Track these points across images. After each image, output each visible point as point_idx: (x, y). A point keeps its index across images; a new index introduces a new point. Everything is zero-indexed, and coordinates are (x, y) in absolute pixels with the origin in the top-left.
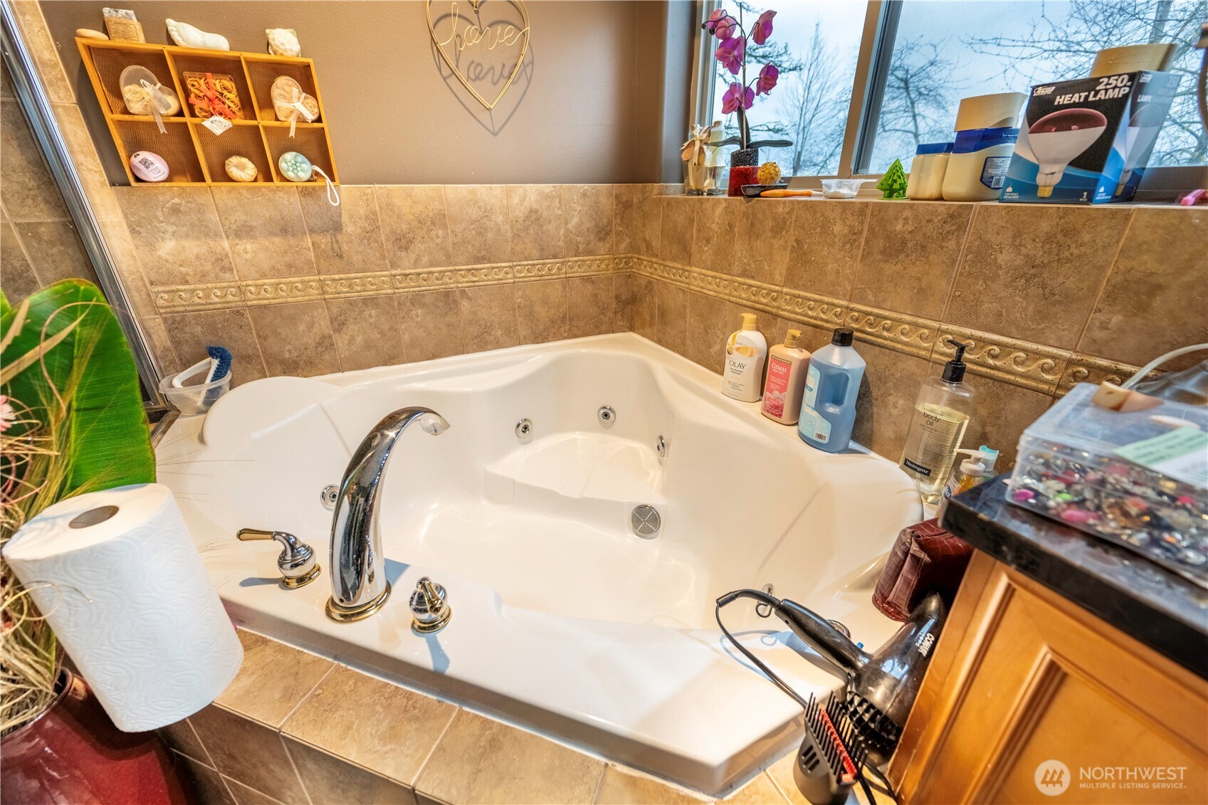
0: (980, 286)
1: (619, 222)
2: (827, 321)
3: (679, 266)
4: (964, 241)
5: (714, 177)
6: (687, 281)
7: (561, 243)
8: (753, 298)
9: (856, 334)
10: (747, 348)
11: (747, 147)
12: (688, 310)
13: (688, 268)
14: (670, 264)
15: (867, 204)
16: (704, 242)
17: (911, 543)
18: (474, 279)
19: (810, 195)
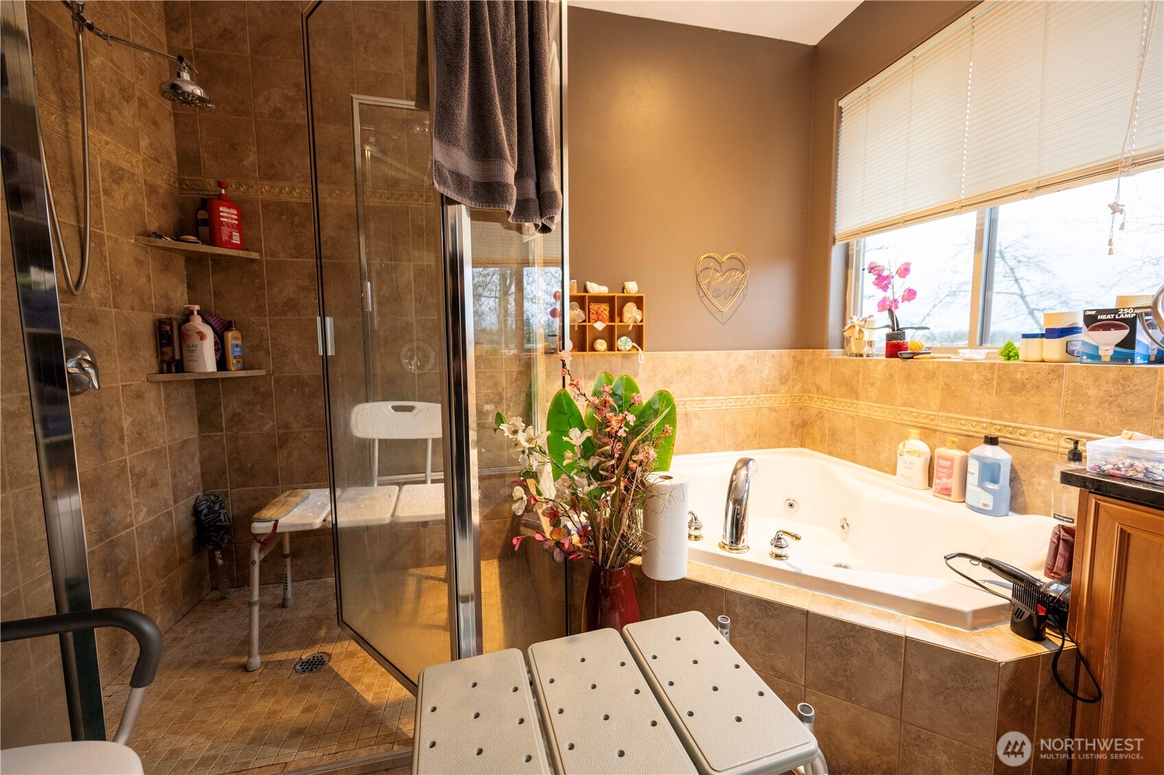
0: (1080, 407)
1: (795, 373)
2: (976, 432)
3: (848, 401)
4: (1065, 383)
5: (871, 346)
6: (855, 410)
7: (757, 386)
8: (915, 420)
9: (1000, 439)
10: (915, 452)
11: (898, 330)
12: (857, 430)
13: (856, 402)
14: (838, 399)
15: (994, 364)
16: (869, 385)
17: (1060, 532)
18: (703, 406)
19: (950, 358)
